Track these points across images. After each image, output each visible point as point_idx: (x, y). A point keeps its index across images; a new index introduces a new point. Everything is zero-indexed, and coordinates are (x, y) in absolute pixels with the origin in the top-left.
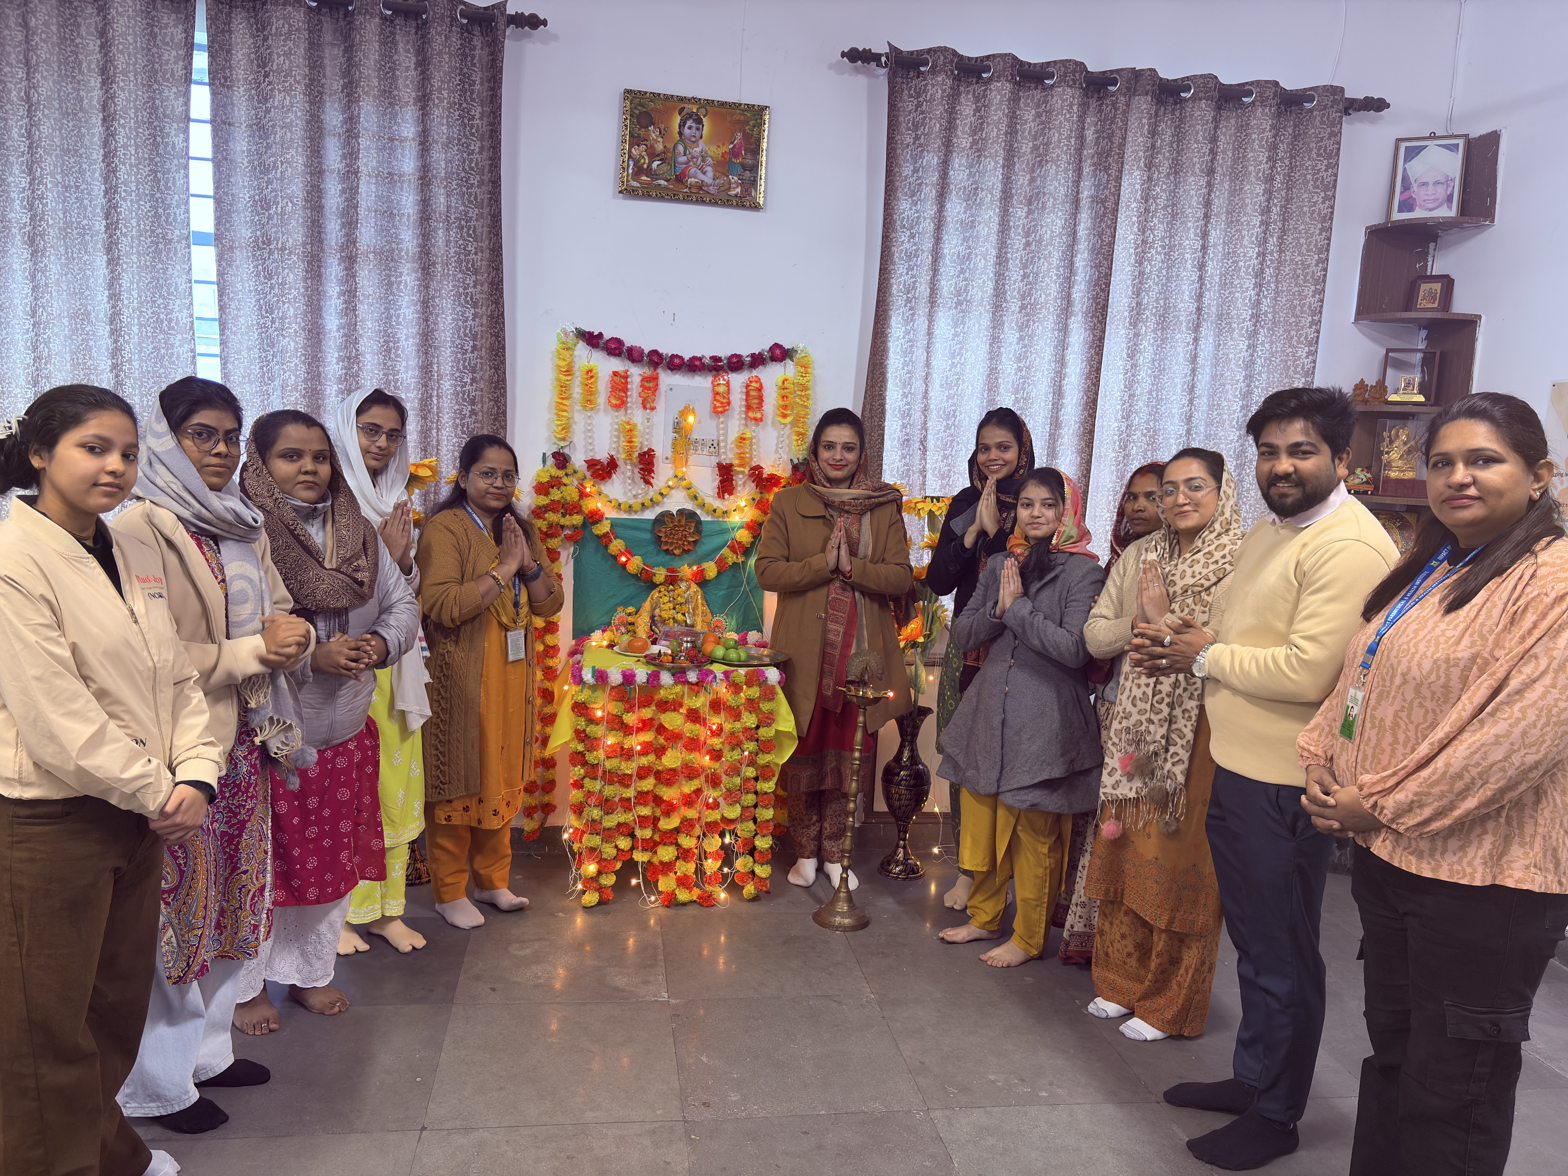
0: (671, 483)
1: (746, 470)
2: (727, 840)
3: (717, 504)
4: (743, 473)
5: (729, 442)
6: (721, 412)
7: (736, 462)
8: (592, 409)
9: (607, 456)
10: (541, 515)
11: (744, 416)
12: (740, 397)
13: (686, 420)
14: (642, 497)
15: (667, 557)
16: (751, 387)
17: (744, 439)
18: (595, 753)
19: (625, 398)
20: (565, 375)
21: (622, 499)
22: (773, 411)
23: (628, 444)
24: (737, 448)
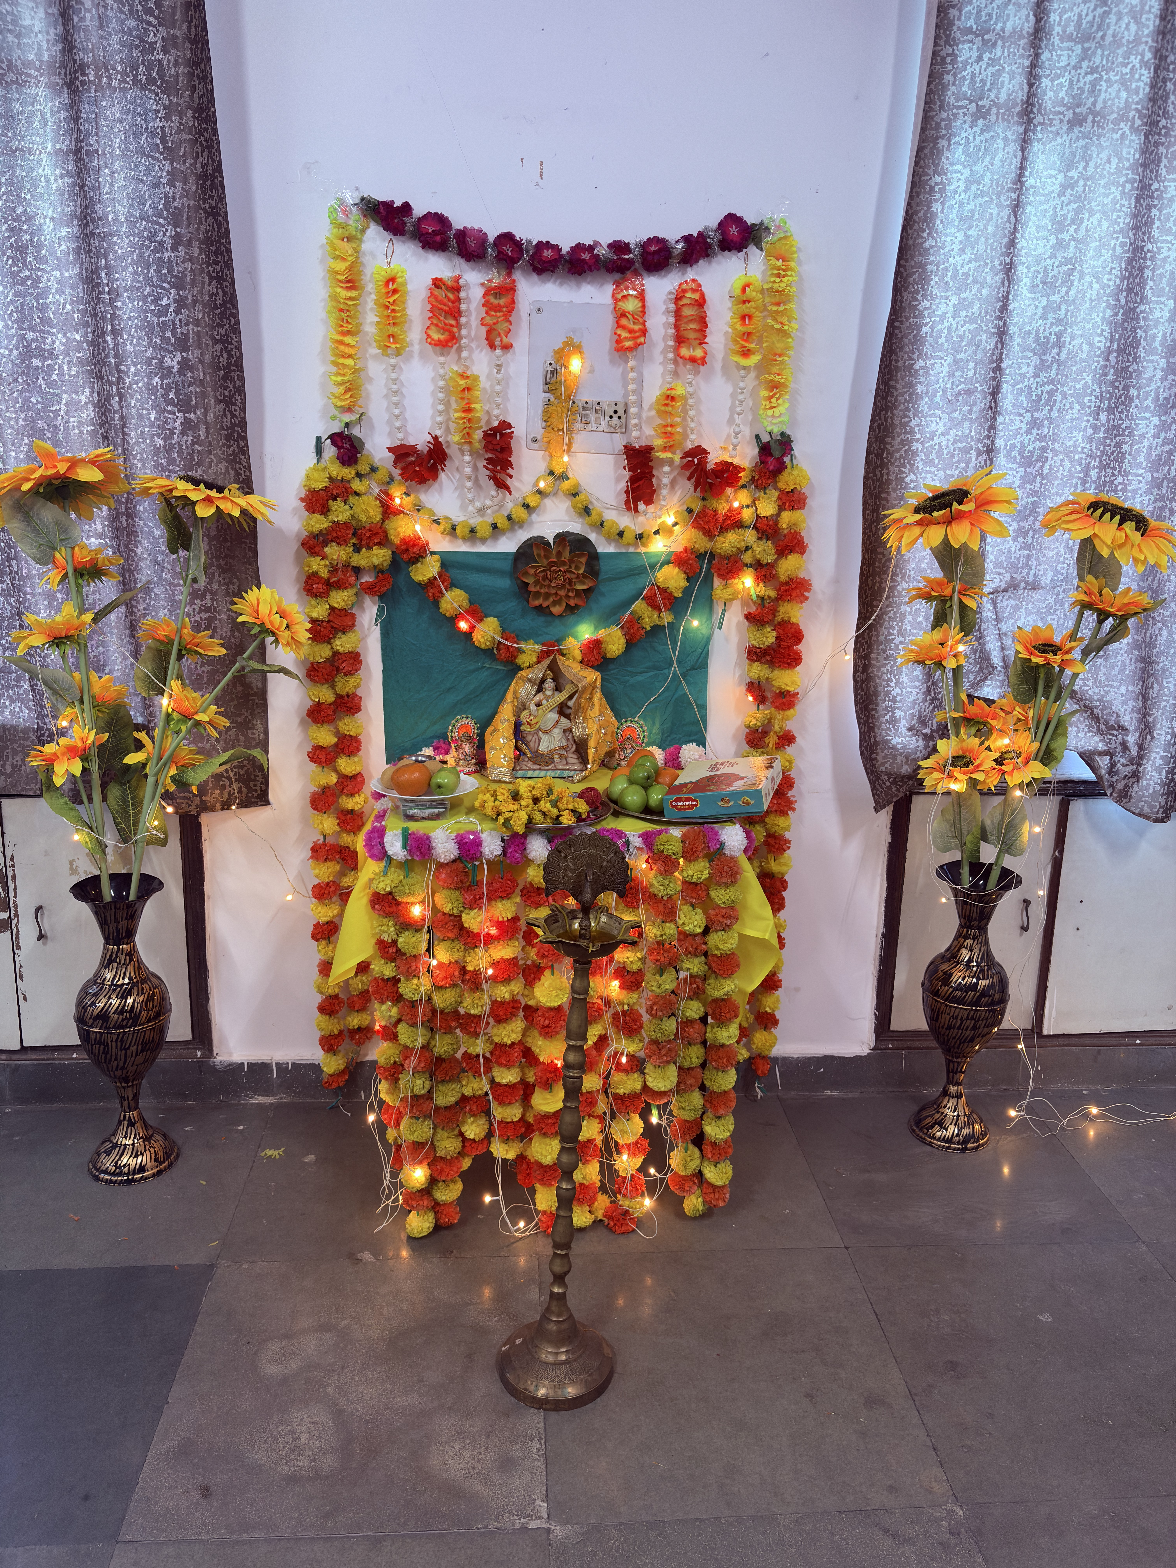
0: (542, 485)
1: (677, 458)
2: (654, 1119)
3: (625, 521)
4: (670, 462)
5: (646, 406)
6: (630, 349)
7: (658, 442)
8: (398, 353)
9: (429, 438)
10: (317, 549)
11: (671, 356)
12: (663, 319)
13: (566, 368)
14: (493, 513)
15: (541, 620)
16: (685, 301)
17: (673, 399)
18: (415, 981)
19: (455, 330)
20: (347, 288)
21: (458, 516)
22: (726, 345)
23: (463, 415)
24: (659, 417)
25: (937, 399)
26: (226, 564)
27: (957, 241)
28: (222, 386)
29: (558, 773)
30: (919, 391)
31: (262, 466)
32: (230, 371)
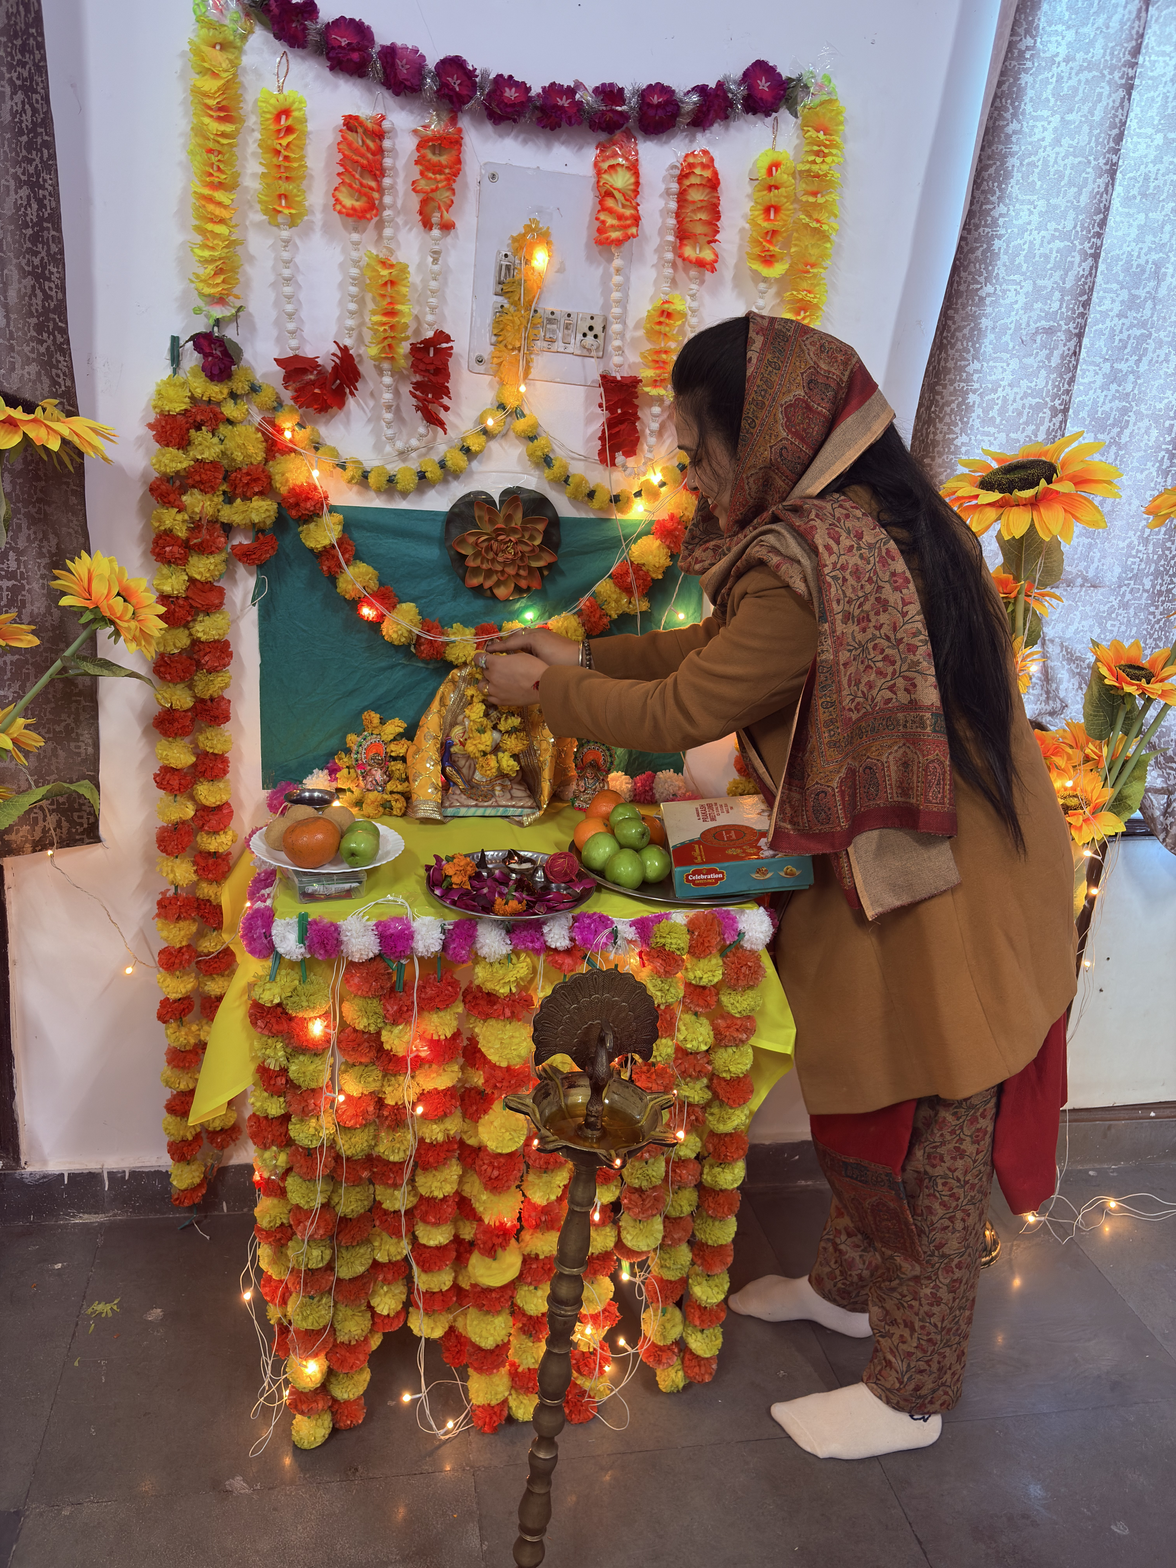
0: (490, 422)
2: (625, 1276)
3: (597, 477)
4: (660, 401)
5: (632, 323)
6: (619, 243)
7: (646, 373)
8: (292, 222)
9: (334, 349)
10: (172, 497)
11: (670, 256)
12: (661, 203)
13: (528, 262)
14: (419, 456)
15: (479, 604)
16: (693, 180)
17: (669, 315)
18: (313, 1122)
19: (376, 195)
20: (220, 119)
21: (371, 460)
22: (741, 247)
23: (384, 319)
24: (649, 339)
25: (1006, 338)
26: (39, 512)
27: (1050, 128)
28: (30, 251)
29: (500, 812)
30: (983, 326)
31: (90, 374)
32: (43, 229)
